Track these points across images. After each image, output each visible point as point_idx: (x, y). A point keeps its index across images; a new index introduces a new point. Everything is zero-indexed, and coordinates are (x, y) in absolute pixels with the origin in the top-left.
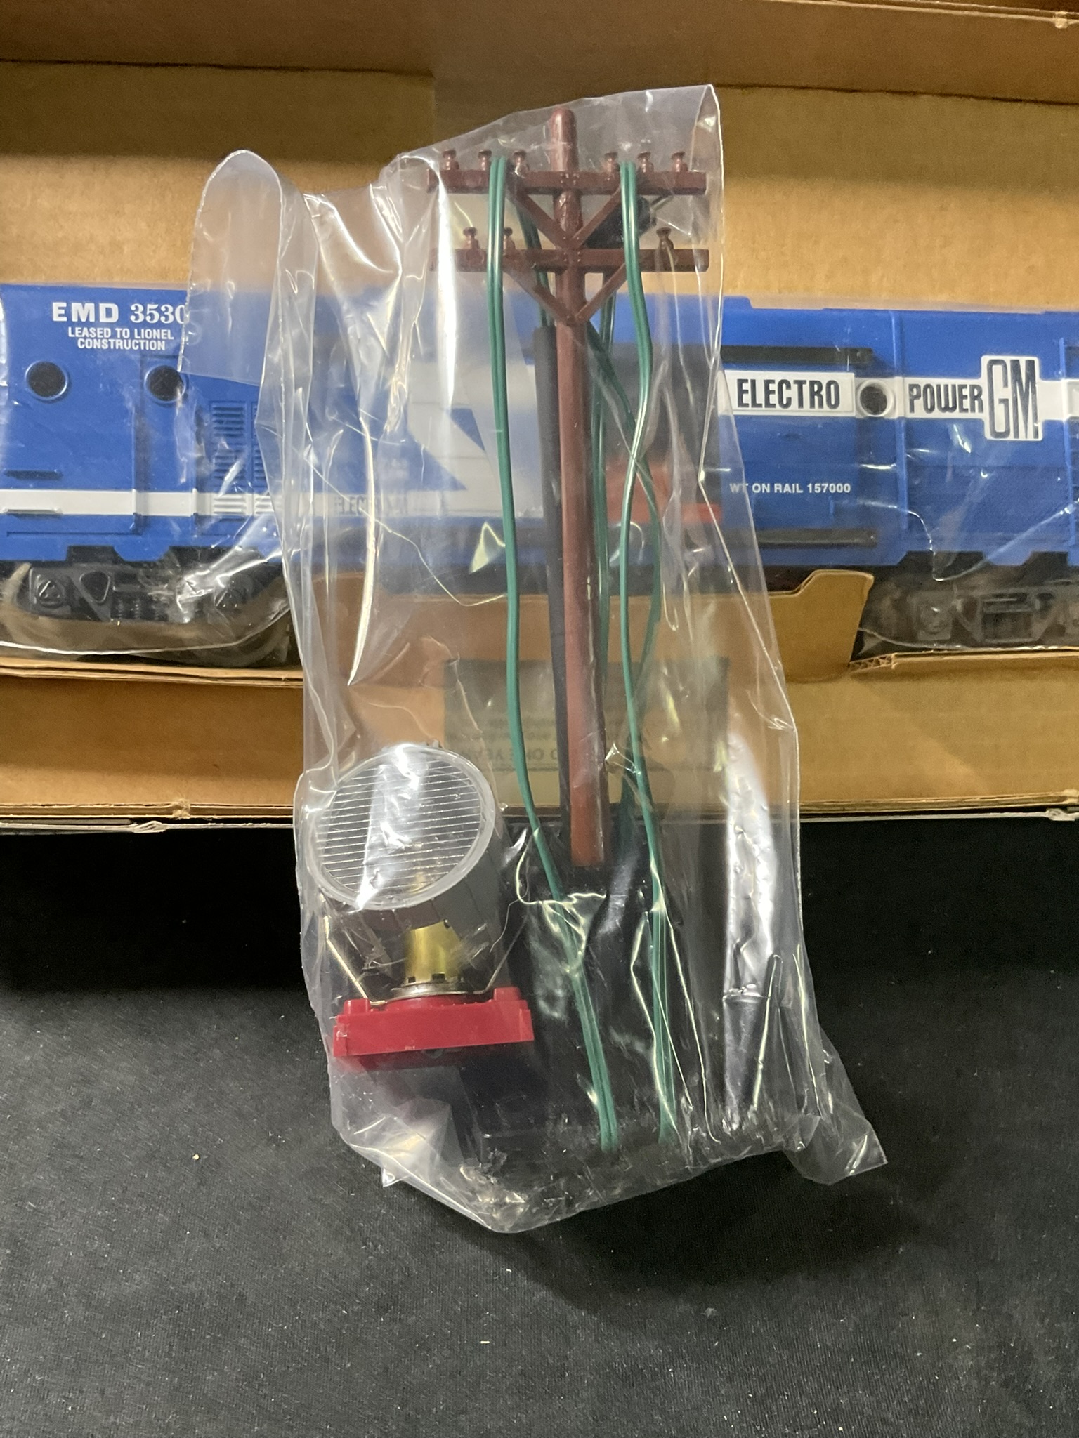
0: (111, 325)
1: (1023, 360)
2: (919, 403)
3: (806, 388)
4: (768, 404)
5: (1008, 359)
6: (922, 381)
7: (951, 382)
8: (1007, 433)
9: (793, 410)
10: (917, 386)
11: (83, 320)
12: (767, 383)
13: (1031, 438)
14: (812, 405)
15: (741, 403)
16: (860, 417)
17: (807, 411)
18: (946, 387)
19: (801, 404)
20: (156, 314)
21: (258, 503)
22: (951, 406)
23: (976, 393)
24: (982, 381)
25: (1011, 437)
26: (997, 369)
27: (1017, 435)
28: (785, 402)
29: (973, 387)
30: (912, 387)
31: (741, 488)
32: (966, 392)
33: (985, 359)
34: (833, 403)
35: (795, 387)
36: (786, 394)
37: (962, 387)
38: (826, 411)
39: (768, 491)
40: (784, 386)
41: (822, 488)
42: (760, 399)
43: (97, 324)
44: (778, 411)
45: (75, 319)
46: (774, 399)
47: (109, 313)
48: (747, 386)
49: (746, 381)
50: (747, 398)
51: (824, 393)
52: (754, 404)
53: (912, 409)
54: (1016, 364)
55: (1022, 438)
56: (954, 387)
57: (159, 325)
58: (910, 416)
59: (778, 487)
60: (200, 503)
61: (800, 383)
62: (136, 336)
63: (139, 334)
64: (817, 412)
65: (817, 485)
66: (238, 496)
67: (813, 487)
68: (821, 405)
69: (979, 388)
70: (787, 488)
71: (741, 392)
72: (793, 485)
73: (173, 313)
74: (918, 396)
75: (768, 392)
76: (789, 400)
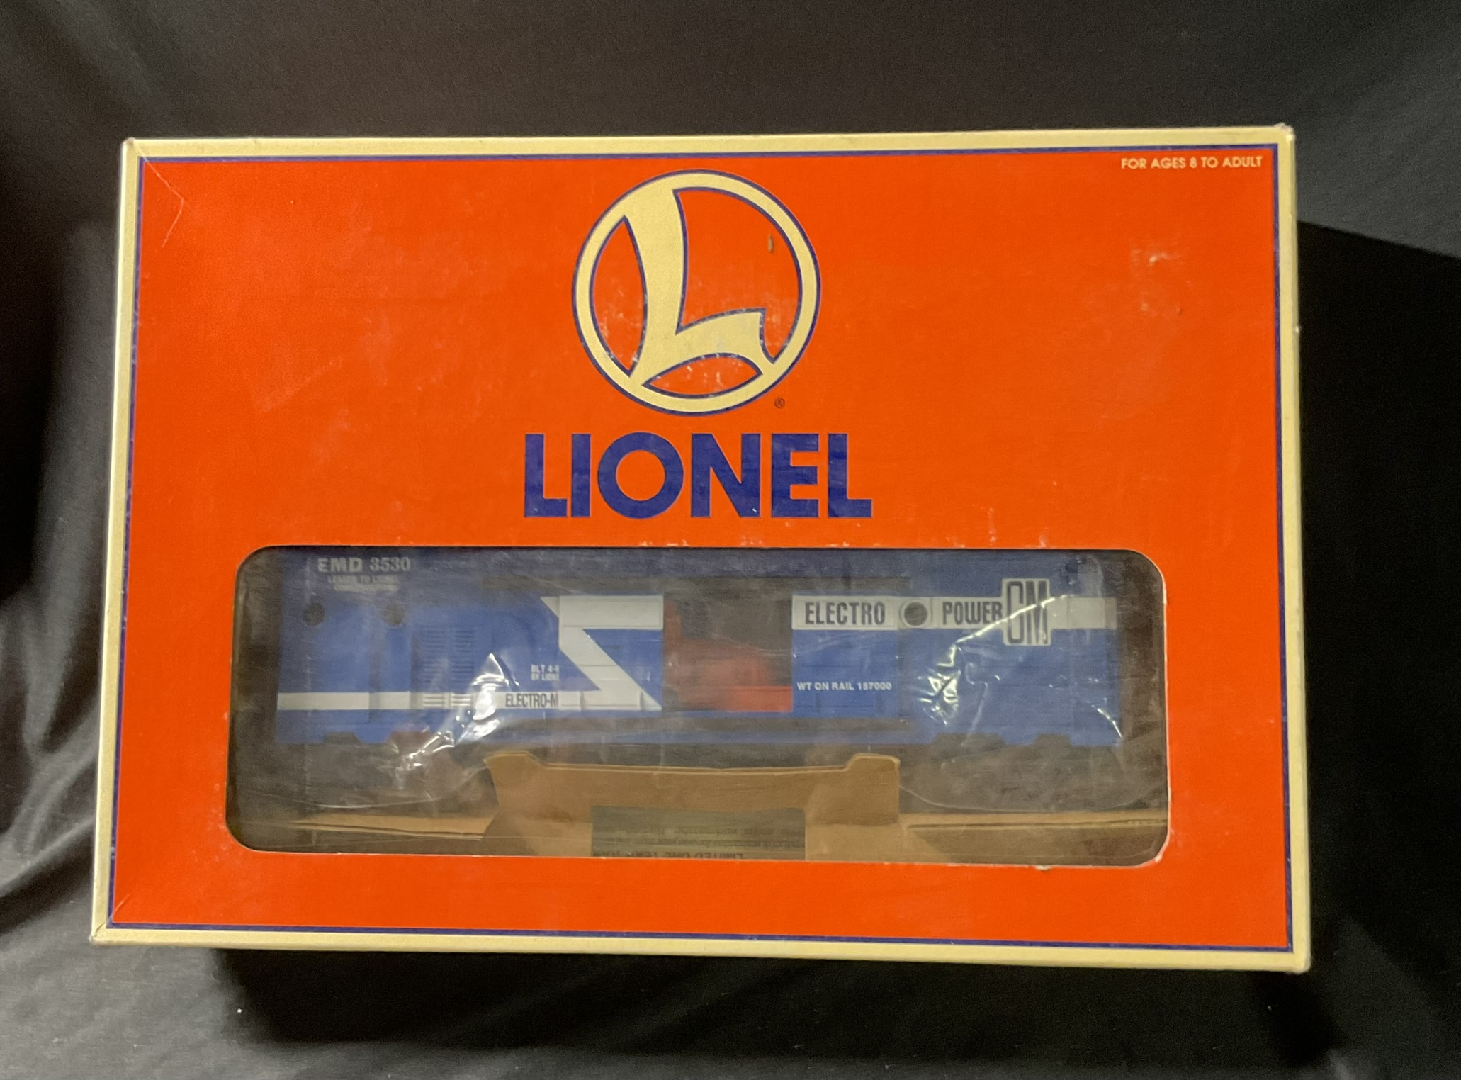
0: (357, 574)
1: (1036, 582)
2: (950, 617)
3: (859, 609)
4: (829, 621)
5: (1024, 581)
6: (953, 600)
7: (976, 600)
8: (1021, 640)
9: (849, 626)
10: (950, 604)
11: (338, 570)
12: (829, 605)
13: (1041, 643)
14: (863, 622)
15: (808, 622)
16: (904, 628)
17: (859, 627)
18: (973, 604)
19: (854, 622)
20: (388, 565)
21: (453, 700)
22: (976, 618)
23: (997, 607)
24: (1003, 600)
25: (1025, 643)
26: (1015, 589)
27: (1029, 640)
28: (842, 619)
29: (994, 604)
30: (945, 604)
31: (806, 687)
32: (989, 607)
33: (1005, 582)
34: (880, 620)
35: (850, 608)
36: (843, 613)
37: (986, 603)
38: (874, 627)
39: (827, 688)
40: (842, 608)
41: (869, 686)
42: (823, 617)
43: (348, 574)
44: (837, 627)
45: (333, 570)
46: (833, 617)
47: (356, 563)
48: (813, 608)
49: (812, 604)
50: (813, 617)
51: (872, 613)
52: (819, 622)
53: (945, 622)
54: (1030, 586)
55: (1034, 643)
56: (979, 604)
57: (390, 573)
58: (943, 627)
59: (835, 685)
60: (413, 700)
61: (854, 605)
62: (374, 581)
63: (376, 579)
64: (867, 627)
65: (865, 685)
66: (439, 695)
67: (862, 685)
68: (870, 622)
69: (1000, 605)
70: (842, 686)
71: (808, 612)
72: (847, 684)
73: (400, 564)
74: (950, 612)
75: (829, 612)
76: (845, 618)
